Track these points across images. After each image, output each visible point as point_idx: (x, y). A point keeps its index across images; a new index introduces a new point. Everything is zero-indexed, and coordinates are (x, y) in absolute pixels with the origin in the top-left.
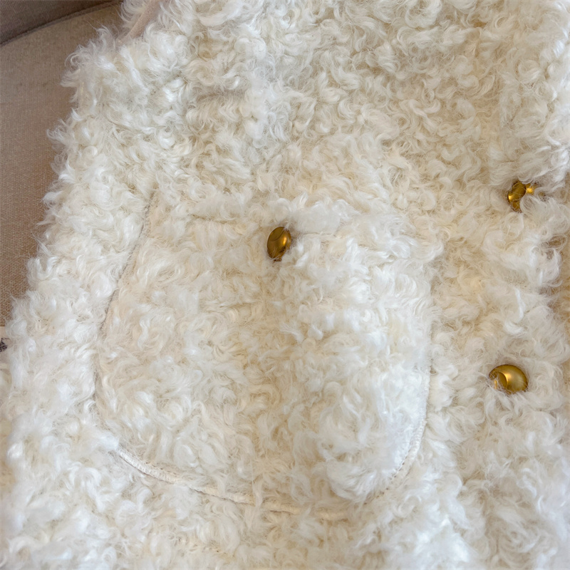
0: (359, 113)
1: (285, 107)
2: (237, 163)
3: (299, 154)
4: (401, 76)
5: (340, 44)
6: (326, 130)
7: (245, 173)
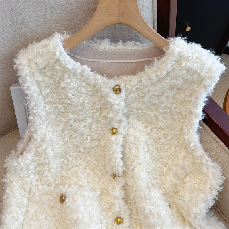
0: (77, 162)
1: (60, 163)
2: (50, 179)
3: (65, 173)
4: (85, 152)
5: (70, 148)
6: (70, 167)
7: (52, 180)
